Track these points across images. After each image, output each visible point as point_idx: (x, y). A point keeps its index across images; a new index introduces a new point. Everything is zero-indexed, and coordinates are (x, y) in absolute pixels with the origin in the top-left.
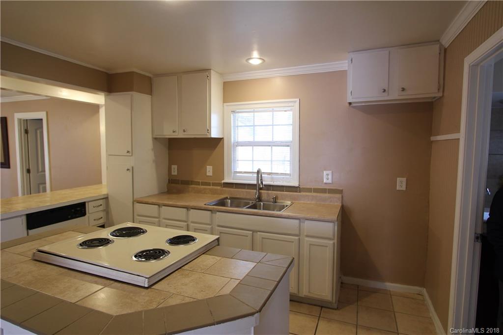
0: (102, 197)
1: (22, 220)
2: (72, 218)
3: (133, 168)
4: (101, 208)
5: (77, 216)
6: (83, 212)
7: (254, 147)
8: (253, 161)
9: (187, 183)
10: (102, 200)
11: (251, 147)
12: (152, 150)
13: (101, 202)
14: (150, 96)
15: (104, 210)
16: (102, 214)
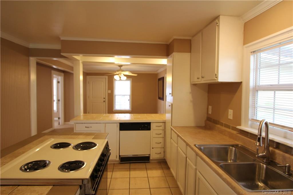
0: (162, 121)
1: (117, 125)
2: (142, 130)
3: (172, 105)
4: (161, 128)
5: (145, 129)
6: (149, 128)
7: (276, 92)
8: (274, 109)
9: (216, 122)
10: (162, 123)
11: (273, 92)
12: (190, 93)
13: (161, 124)
14: (190, 53)
15: (163, 130)
16: (161, 132)
